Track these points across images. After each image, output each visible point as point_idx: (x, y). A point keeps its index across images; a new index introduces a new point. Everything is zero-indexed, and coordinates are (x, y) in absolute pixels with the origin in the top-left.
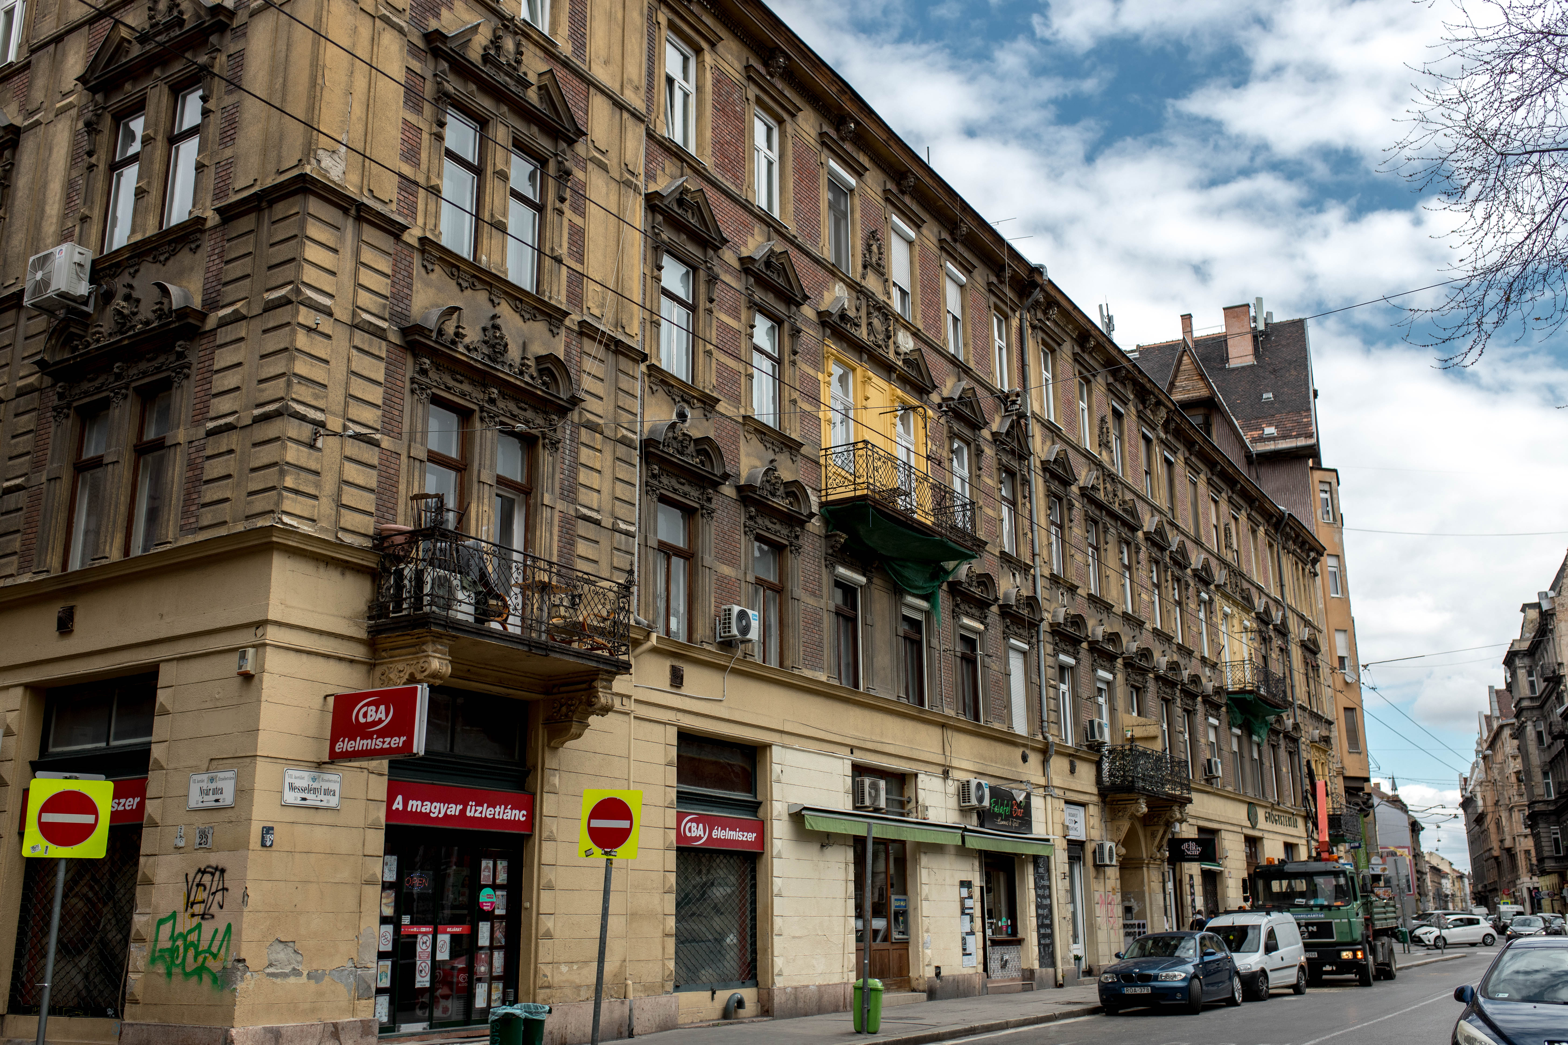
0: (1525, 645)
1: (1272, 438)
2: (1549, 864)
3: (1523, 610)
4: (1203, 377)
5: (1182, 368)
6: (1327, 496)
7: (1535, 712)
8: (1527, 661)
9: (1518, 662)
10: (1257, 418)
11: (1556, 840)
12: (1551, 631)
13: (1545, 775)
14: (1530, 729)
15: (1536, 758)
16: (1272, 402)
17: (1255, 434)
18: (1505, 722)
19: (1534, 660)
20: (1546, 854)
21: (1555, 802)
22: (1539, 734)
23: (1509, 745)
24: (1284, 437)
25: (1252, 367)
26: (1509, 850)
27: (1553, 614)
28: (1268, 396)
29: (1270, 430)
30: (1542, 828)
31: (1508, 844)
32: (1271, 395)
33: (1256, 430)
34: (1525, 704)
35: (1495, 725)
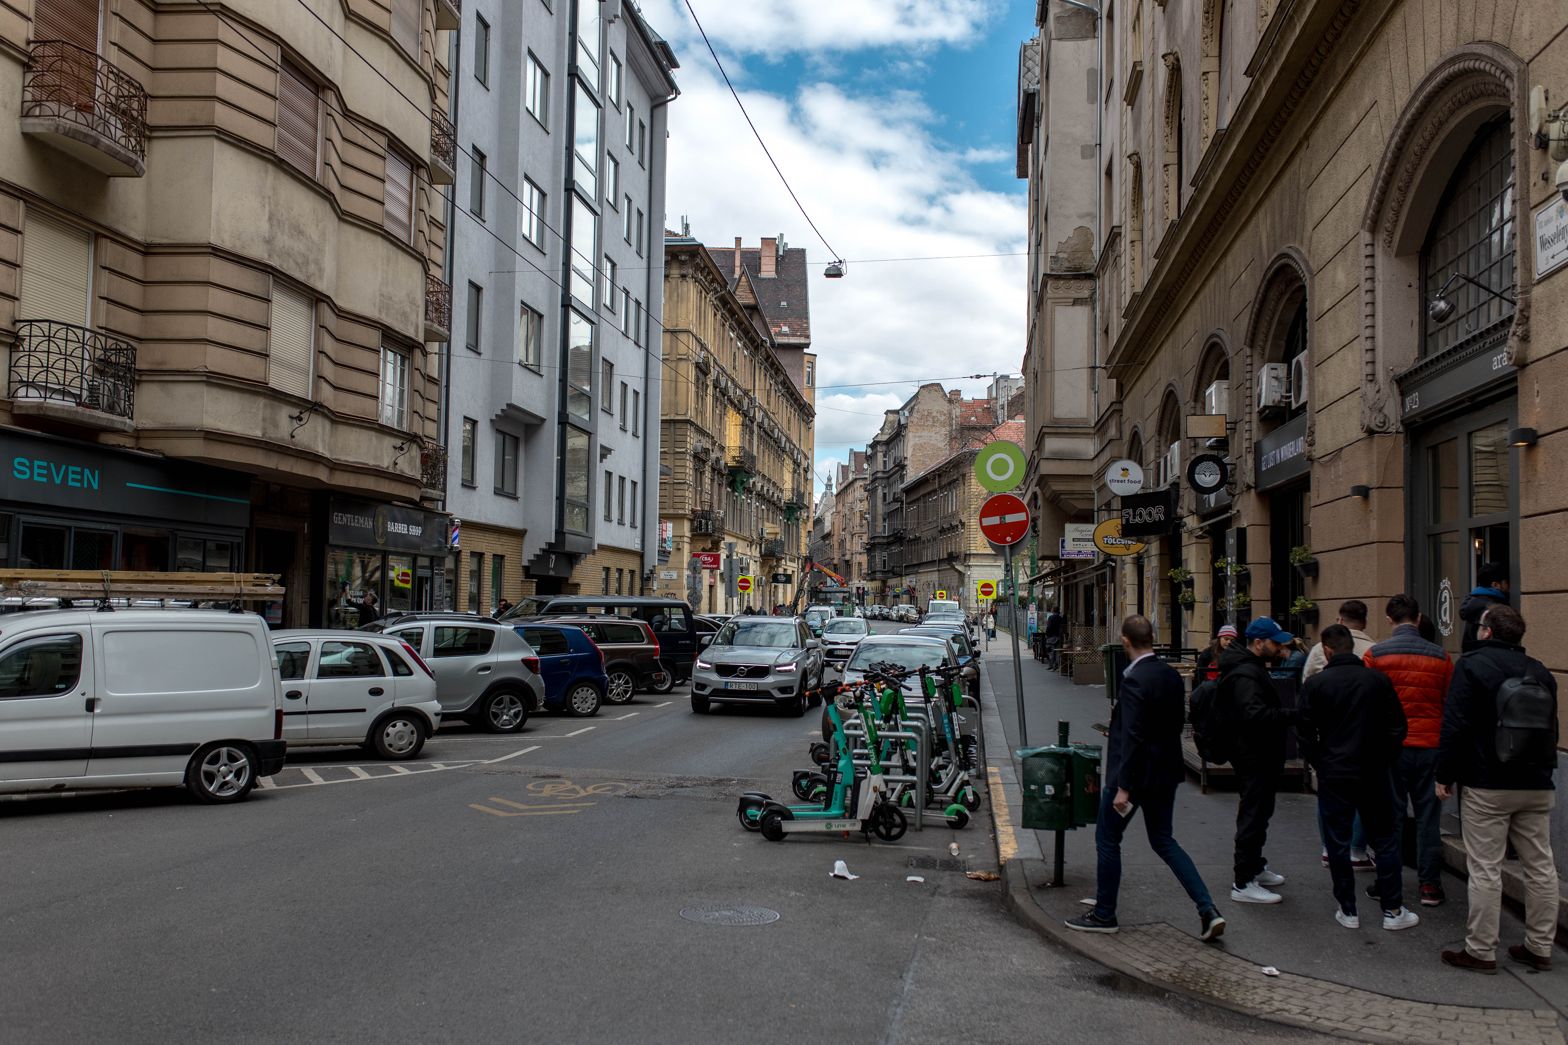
0: (885, 438)
1: (786, 335)
2: (879, 575)
3: (886, 413)
4: (752, 292)
5: (741, 284)
6: (810, 370)
7: (884, 481)
8: (884, 448)
9: (879, 448)
10: (778, 318)
11: (885, 561)
12: (903, 436)
13: (884, 520)
14: (880, 491)
15: (881, 509)
16: (786, 309)
17: (777, 329)
18: (858, 477)
19: (888, 448)
20: (878, 569)
21: (888, 537)
22: (885, 494)
23: (858, 492)
24: (794, 335)
25: (774, 279)
26: (847, 562)
27: (905, 428)
28: (784, 303)
29: (785, 329)
30: (877, 554)
31: (847, 557)
32: (785, 303)
33: (777, 326)
34: (880, 475)
35: (851, 477)
